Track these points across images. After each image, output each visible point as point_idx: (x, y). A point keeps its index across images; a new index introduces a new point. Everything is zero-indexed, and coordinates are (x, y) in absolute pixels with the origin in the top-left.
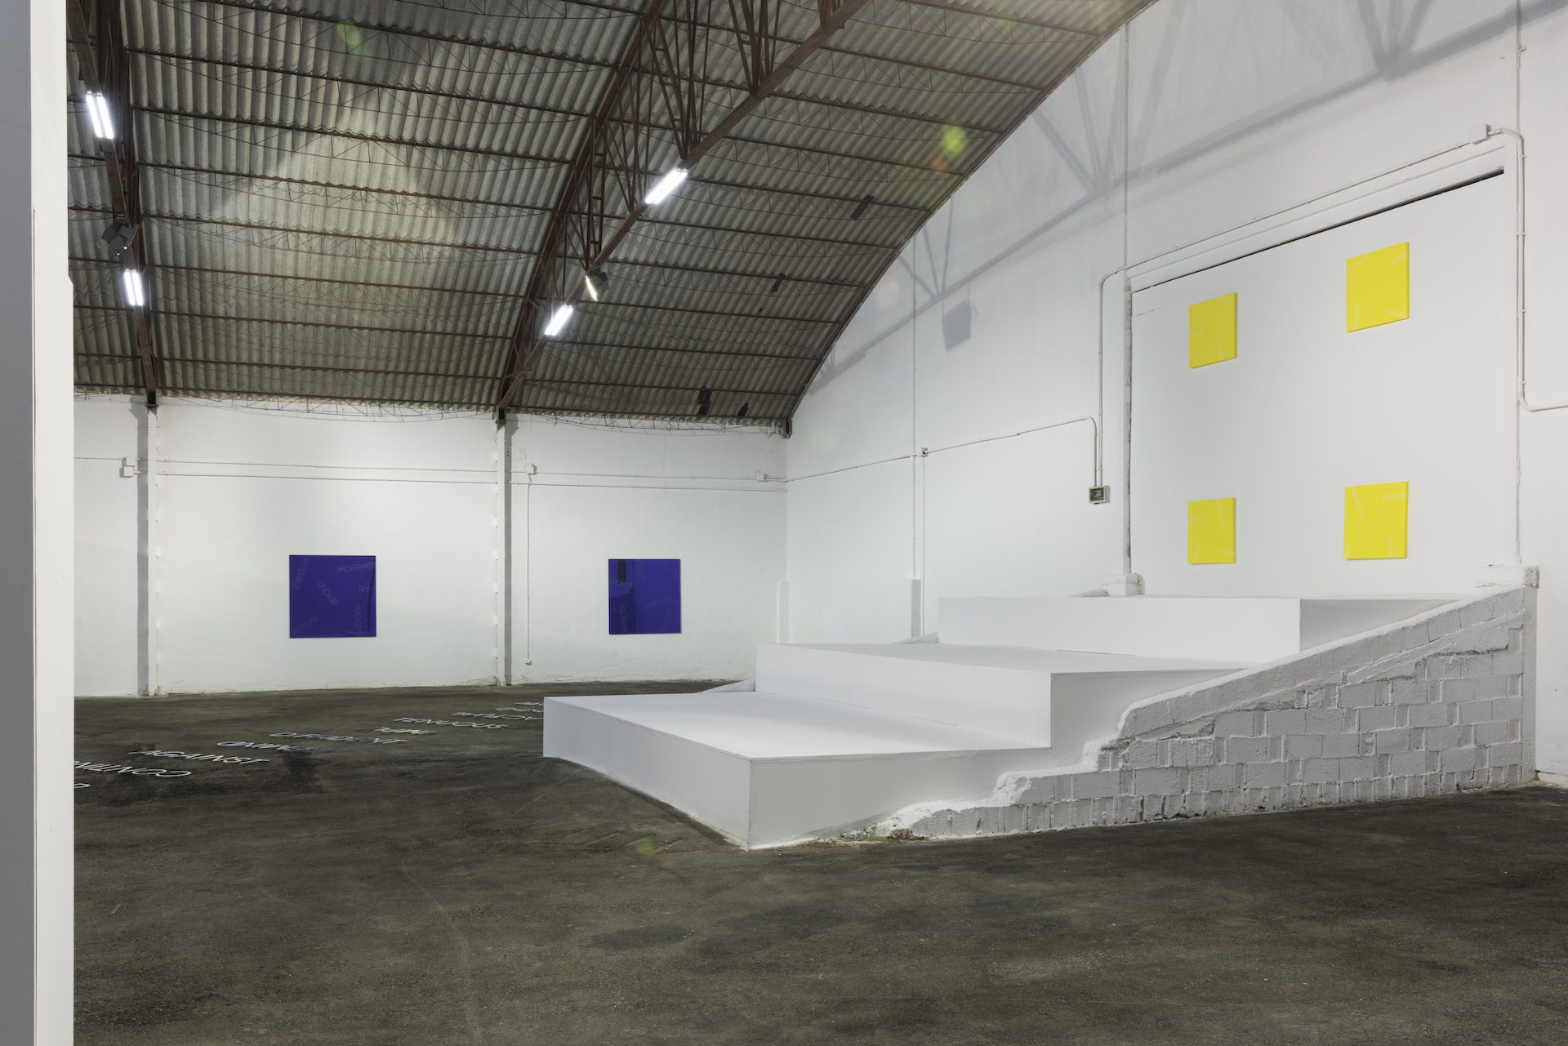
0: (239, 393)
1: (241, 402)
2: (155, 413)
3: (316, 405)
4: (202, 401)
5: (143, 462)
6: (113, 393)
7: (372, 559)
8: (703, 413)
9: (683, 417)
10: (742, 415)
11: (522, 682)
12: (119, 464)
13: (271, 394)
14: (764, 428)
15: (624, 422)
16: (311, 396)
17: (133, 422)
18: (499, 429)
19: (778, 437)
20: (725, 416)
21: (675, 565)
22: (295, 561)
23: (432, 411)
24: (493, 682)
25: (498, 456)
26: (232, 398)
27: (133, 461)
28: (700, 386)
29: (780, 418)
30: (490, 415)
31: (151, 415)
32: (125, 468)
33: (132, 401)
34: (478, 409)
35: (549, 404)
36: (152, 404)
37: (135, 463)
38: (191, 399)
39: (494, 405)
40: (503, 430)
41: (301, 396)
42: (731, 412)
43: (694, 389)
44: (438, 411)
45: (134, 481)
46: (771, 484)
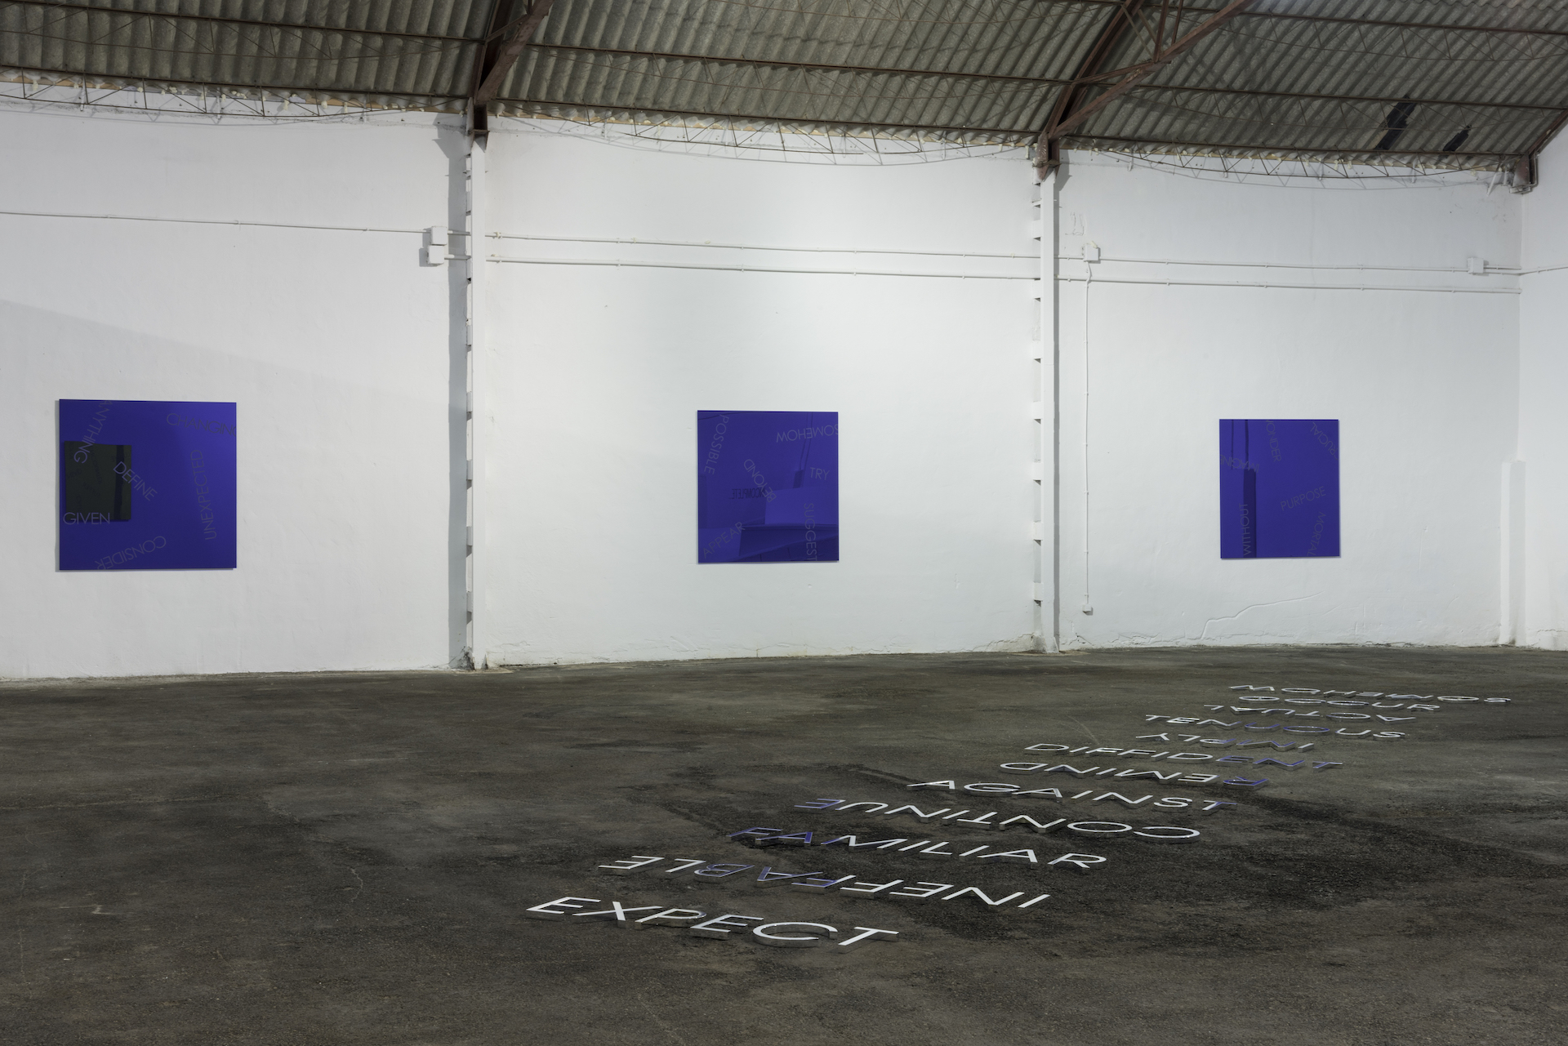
0: (617, 110)
1: (620, 129)
2: (484, 145)
3: (743, 133)
4: (553, 124)
5: (458, 236)
6: (408, 109)
7: (831, 419)
8: (1385, 148)
9: (1344, 154)
10: (1454, 150)
11: (1077, 646)
12: (418, 242)
13: (671, 113)
14: (1483, 174)
15: (1248, 163)
16: (734, 118)
17: (441, 164)
18: (1043, 177)
19: (1506, 191)
20: (1420, 152)
21: (1329, 429)
22: (707, 420)
23: (927, 146)
24: (1030, 645)
25: (1042, 226)
26: (603, 120)
27: (441, 236)
28: (1401, 94)
29: (1517, 153)
30: (1024, 152)
31: (476, 150)
32: (432, 249)
33: (438, 124)
34: (1004, 142)
35: (1127, 131)
36: (479, 130)
37: (445, 240)
38: (535, 121)
39: (1036, 134)
40: (1051, 179)
41: (718, 116)
42: (1431, 147)
43: (1389, 100)
44: (937, 145)
45: (441, 275)
46: (1493, 280)
